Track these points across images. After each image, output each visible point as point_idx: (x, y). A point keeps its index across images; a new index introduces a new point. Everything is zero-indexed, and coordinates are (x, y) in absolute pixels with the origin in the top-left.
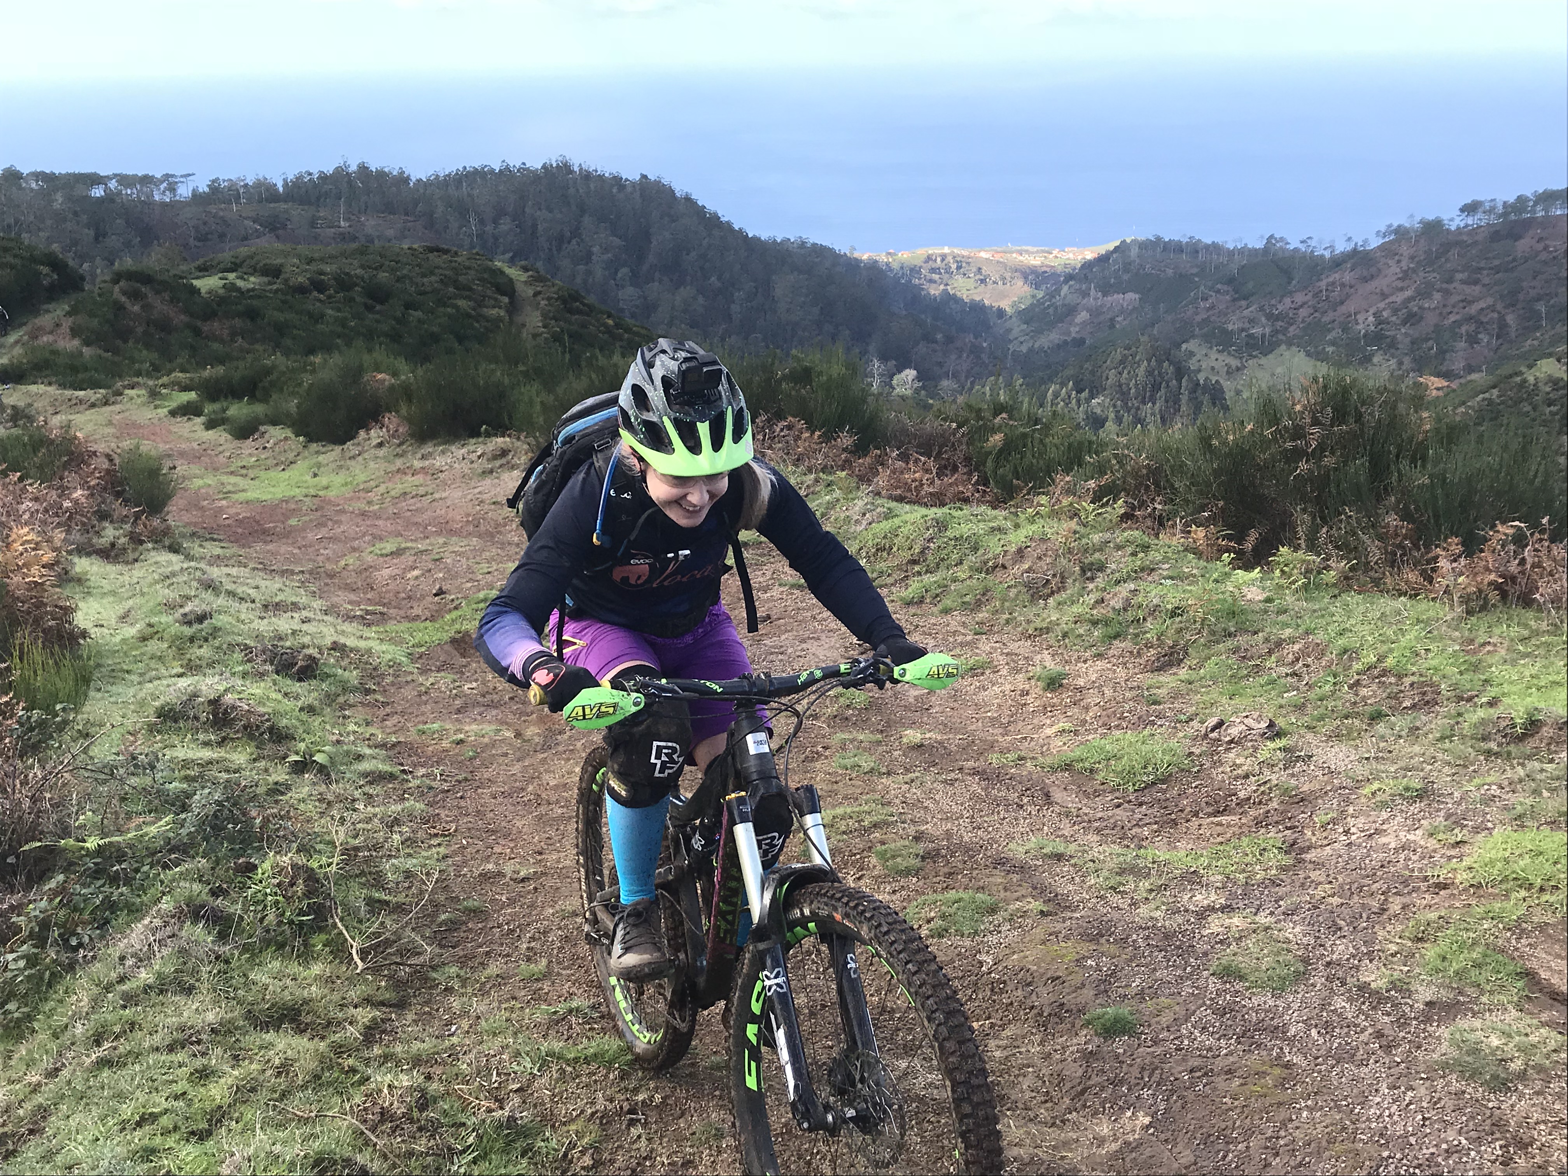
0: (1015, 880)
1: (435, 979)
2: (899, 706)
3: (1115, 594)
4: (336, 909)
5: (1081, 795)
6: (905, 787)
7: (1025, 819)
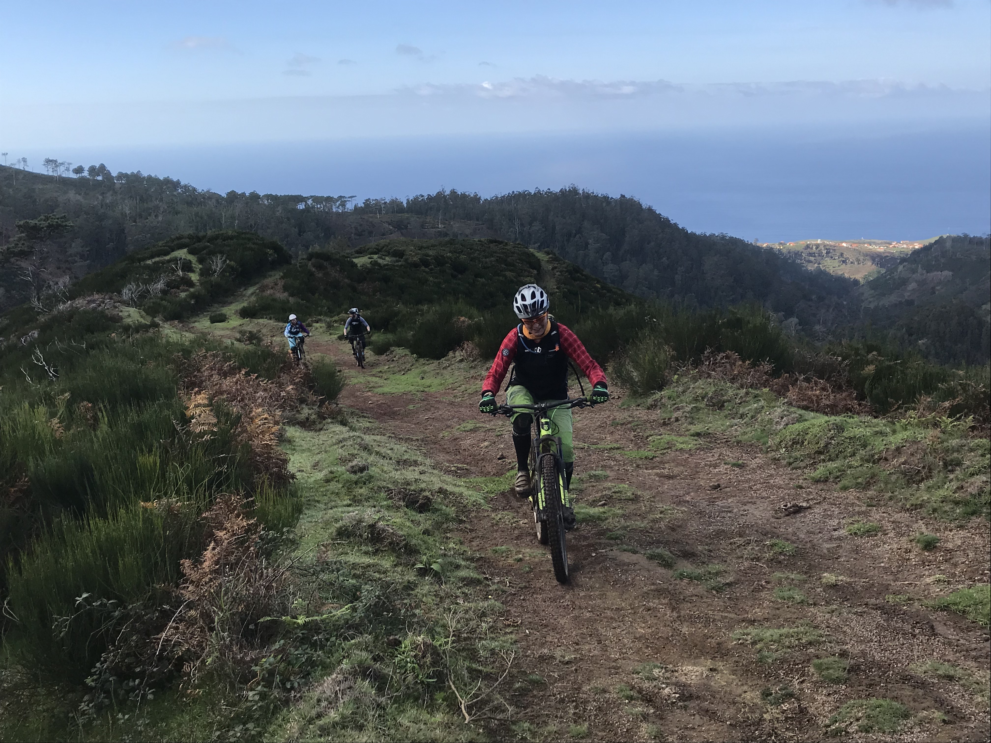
0: (920, 694)
1: (515, 731)
2: (816, 555)
3: (972, 484)
4: (450, 675)
5: (958, 631)
6: (828, 616)
7: (919, 645)
